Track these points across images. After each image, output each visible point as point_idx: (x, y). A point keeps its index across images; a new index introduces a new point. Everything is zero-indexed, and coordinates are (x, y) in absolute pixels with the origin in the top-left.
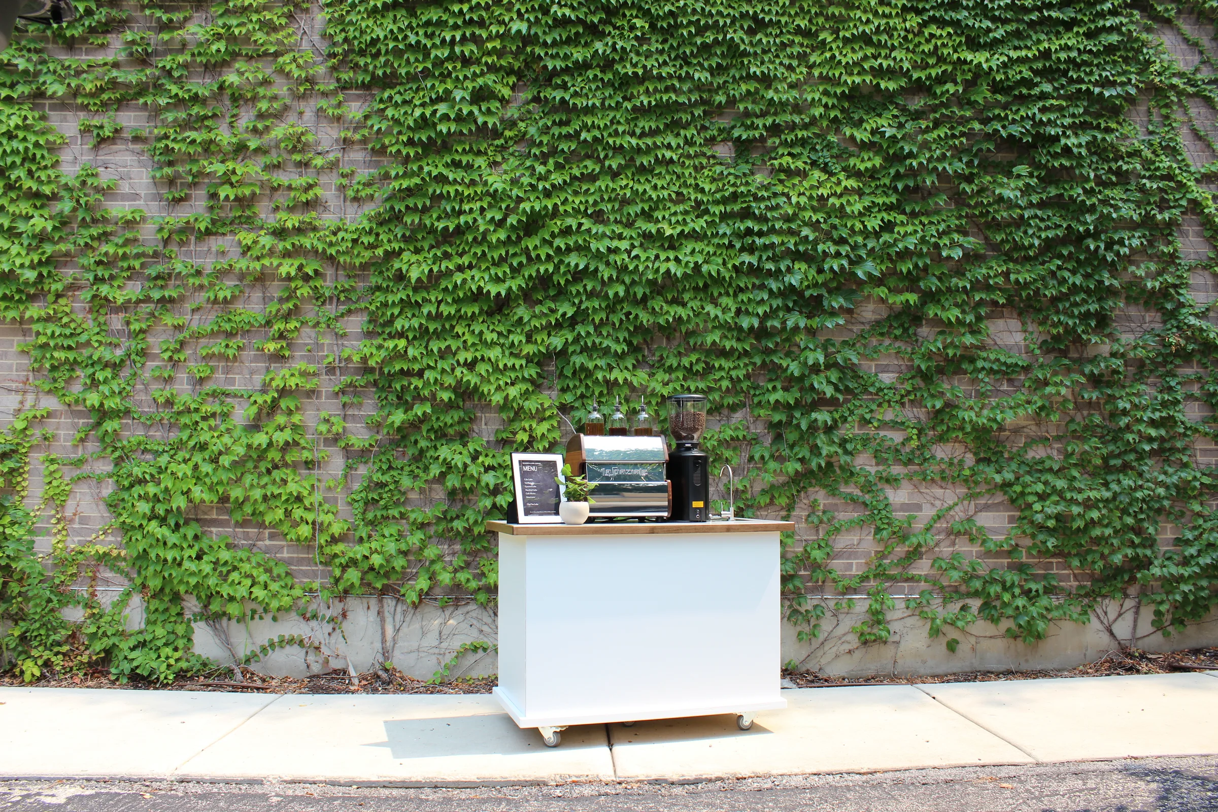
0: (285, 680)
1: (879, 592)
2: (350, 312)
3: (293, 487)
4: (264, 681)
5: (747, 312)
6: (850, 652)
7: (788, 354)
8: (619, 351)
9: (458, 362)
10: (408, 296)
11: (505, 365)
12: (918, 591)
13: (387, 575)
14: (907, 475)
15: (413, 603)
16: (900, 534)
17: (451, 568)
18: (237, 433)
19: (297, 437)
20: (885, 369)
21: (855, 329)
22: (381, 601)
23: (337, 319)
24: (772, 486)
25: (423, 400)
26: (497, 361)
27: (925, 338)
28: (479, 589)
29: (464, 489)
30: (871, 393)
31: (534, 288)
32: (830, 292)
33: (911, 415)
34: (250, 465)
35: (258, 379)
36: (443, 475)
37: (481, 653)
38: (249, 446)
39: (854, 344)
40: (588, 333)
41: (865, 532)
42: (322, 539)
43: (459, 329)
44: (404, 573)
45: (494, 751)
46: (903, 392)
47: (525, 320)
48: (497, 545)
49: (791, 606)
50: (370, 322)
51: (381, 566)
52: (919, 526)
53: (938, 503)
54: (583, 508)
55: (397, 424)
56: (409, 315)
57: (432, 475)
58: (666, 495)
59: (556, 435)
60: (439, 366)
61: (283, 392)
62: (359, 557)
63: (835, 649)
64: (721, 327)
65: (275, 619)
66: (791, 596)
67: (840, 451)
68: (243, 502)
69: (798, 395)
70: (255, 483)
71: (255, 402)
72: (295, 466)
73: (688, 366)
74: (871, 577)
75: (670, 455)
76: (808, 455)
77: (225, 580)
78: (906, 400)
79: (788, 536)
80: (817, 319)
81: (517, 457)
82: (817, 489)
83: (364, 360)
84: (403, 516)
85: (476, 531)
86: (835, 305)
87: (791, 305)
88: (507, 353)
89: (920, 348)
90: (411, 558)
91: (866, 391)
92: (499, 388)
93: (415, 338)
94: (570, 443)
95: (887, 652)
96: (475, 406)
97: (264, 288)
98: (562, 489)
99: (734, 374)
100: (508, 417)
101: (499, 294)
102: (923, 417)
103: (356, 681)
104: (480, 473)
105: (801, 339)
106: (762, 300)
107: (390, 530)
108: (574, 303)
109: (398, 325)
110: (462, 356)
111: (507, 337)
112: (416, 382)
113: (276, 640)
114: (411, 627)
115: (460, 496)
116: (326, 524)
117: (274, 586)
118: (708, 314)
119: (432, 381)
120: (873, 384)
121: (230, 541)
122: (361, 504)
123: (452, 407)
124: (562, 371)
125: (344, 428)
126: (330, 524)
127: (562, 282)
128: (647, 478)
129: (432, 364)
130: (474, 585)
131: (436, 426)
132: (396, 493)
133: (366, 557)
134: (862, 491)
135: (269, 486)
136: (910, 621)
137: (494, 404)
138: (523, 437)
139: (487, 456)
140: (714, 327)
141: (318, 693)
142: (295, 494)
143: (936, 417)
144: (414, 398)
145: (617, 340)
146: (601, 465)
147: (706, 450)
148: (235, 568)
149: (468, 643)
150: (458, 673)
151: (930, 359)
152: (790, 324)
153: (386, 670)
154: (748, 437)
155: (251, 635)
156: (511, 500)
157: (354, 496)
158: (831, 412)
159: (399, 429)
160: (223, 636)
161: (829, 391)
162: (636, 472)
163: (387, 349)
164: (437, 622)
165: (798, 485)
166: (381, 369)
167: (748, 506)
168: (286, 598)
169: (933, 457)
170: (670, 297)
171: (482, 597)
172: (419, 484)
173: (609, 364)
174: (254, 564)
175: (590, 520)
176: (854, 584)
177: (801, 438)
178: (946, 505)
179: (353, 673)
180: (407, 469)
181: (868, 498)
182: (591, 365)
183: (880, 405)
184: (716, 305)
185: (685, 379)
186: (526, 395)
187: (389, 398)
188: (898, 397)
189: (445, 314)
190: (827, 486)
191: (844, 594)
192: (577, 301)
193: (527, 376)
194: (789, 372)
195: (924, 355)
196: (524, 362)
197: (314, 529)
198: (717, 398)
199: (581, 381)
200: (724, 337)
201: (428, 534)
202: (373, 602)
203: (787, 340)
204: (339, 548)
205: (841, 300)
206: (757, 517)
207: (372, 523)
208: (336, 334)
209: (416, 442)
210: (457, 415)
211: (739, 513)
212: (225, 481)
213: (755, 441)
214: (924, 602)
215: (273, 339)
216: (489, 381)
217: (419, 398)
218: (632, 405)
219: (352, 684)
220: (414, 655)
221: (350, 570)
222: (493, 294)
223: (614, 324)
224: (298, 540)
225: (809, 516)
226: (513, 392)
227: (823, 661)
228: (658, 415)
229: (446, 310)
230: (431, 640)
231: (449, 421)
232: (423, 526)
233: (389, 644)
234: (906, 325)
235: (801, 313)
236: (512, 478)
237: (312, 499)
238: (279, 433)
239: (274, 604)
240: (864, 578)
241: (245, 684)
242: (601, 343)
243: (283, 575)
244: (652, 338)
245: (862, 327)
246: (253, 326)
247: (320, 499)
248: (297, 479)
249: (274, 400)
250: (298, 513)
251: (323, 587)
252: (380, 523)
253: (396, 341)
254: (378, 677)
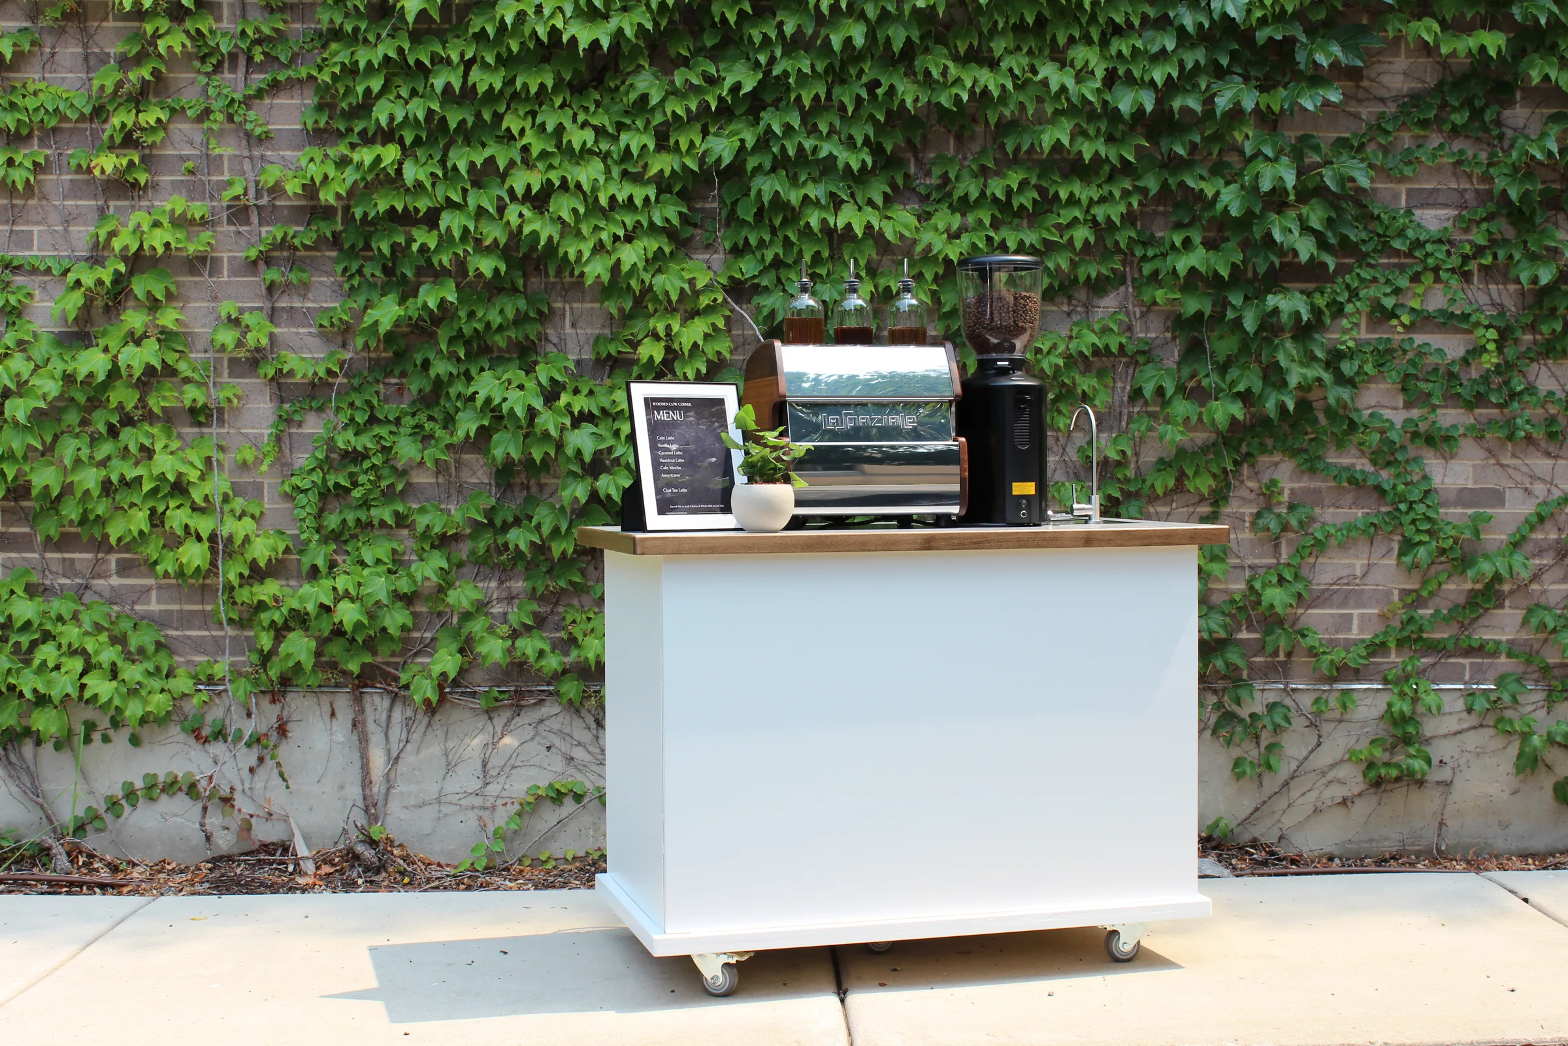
0: (160, 867)
1: (1407, 677)
2: (275, 87)
3: (165, 464)
4: (114, 869)
5: (1130, 80)
6: (1344, 802)
7: (1217, 170)
8: (855, 166)
9: (511, 192)
10: (400, 50)
11: (613, 198)
12: (1491, 674)
13: (370, 645)
14: (1471, 428)
15: (427, 702)
16: (1457, 553)
17: (504, 629)
18: (41, 350)
19: (171, 358)
20: (1429, 200)
21: (1365, 112)
22: (358, 699)
23: (247, 102)
24: (1181, 452)
25: (437, 275)
26: (595, 189)
27: (1521, 132)
28: (565, 672)
29: (529, 463)
30: (1397, 253)
31: (671, 32)
32: (1311, 31)
33: (1483, 299)
34: (72, 418)
35: (83, 235)
36: (484, 434)
37: (569, 805)
38: (69, 379)
39: (1362, 146)
40: (788, 129)
41: (1379, 548)
42: (232, 572)
43: (512, 123)
44: (406, 641)
45: (600, 1005)
46: (1467, 249)
47: (654, 100)
48: (601, 580)
49: (1219, 705)
50: (320, 108)
51: (358, 626)
52: (1496, 537)
53: (1539, 489)
54: (782, 495)
55: (385, 326)
56: (404, 93)
57: (461, 434)
58: (955, 469)
59: (723, 346)
60: (472, 202)
61: (138, 261)
62: (311, 607)
63: (1311, 797)
64: (1072, 110)
65: (135, 741)
66: (1220, 685)
67: (1327, 377)
68: (60, 497)
69: (1238, 258)
70: (84, 454)
71: (78, 283)
72: (169, 418)
73: (1000, 195)
74: (1392, 645)
75: (964, 385)
76: (1257, 386)
77: (27, 662)
78: (1473, 266)
79: (1214, 558)
80: (1282, 92)
81: (641, 391)
82: (1277, 458)
83: (311, 190)
84: (401, 520)
85: (557, 549)
86: (1322, 59)
87: (1224, 61)
88: (616, 172)
89: (1507, 152)
90: (421, 608)
91: (1385, 248)
92: (599, 248)
93: (417, 141)
94: (752, 361)
95: (1426, 803)
96: (549, 288)
97: (86, 38)
98: (737, 458)
99: (1100, 212)
100: (621, 310)
101: (596, 44)
102: (1510, 304)
103: (309, 867)
104: (563, 429)
105: (1247, 137)
106: (1163, 51)
107: (376, 550)
108: (757, 64)
109: (382, 113)
110: (520, 180)
111: (615, 139)
112: (424, 237)
113: (139, 784)
114: (424, 753)
115: (523, 478)
116: (238, 541)
117: (132, 673)
118: (1045, 83)
119: (457, 234)
120: (1401, 233)
121: (34, 579)
122: (313, 497)
123: (500, 290)
124: (733, 211)
125: (272, 336)
126: (247, 540)
127: (732, 18)
128: (916, 435)
129: (456, 198)
130: (553, 662)
131: (467, 331)
132: (385, 472)
133: (325, 609)
134: (1374, 462)
135: (114, 462)
136: (1473, 740)
137: (589, 281)
138: (653, 351)
139: (576, 391)
140: (1058, 113)
141: (229, 891)
142: (171, 478)
143: (1539, 303)
144: (419, 272)
145: (850, 143)
146: (816, 407)
147: (1042, 375)
148: (47, 636)
149: (543, 784)
150: (522, 847)
151: (1529, 175)
152: (1223, 102)
153: (372, 843)
154: (1131, 349)
155: (85, 777)
156: (627, 483)
157: (296, 481)
158: (1309, 294)
159: (390, 337)
160: (25, 779)
161: (1305, 249)
162: (892, 420)
163: (360, 165)
164: (477, 742)
165: (1237, 449)
166: (347, 209)
167: (1128, 495)
168: (159, 698)
169: (1531, 389)
170: (962, 50)
171: (571, 688)
172: (433, 453)
173: (832, 195)
174: (87, 626)
175: (797, 523)
176: (1353, 658)
177: (1244, 348)
178: (1557, 493)
179: (302, 850)
180: (409, 421)
181: (1386, 477)
182: (794, 197)
183: (1416, 278)
184: (1063, 65)
185: (995, 225)
186: (657, 262)
187: (367, 271)
188: (1455, 261)
189: (482, 88)
190: (1299, 451)
191: (1332, 680)
192: (763, 59)
193: (658, 221)
194: (1219, 207)
195: (1515, 169)
196: (652, 192)
197: (213, 550)
198: (1065, 265)
199: (773, 231)
200: (1078, 133)
201: (455, 557)
202: (343, 701)
203: (1216, 137)
204: (268, 590)
205: (1336, 49)
206: (1148, 517)
207: (337, 537)
208: (248, 135)
209: (426, 365)
210: (511, 307)
211: (1110, 509)
212: (19, 454)
213: (1145, 355)
214: (1506, 698)
215: (111, 148)
216: (579, 234)
217: (430, 272)
218: (882, 282)
219: (302, 873)
220: (430, 813)
221: (292, 636)
222: (583, 44)
223: (843, 108)
224: (180, 574)
225: (1259, 515)
226: (630, 255)
227: (1288, 822)
228: (937, 300)
229: (482, 80)
230: (466, 779)
231: (496, 319)
232: (443, 542)
233: (377, 788)
234: (1478, 103)
235: (1246, 79)
236: (632, 438)
237: (207, 488)
238: (131, 348)
239: (134, 710)
240: (1377, 648)
241: (76, 876)
242: (815, 149)
243: (151, 648)
244: (924, 138)
245: (1381, 108)
246: (64, 118)
247: (225, 487)
248: (175, 445)
249: (118, 278)
250: (178, 517)
251: (237, 672)
252: (354, 537)
253: (378, 149)
254: (357, 857)
